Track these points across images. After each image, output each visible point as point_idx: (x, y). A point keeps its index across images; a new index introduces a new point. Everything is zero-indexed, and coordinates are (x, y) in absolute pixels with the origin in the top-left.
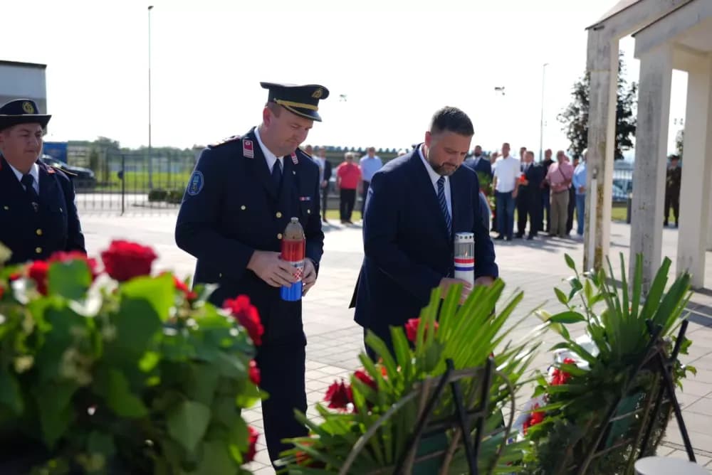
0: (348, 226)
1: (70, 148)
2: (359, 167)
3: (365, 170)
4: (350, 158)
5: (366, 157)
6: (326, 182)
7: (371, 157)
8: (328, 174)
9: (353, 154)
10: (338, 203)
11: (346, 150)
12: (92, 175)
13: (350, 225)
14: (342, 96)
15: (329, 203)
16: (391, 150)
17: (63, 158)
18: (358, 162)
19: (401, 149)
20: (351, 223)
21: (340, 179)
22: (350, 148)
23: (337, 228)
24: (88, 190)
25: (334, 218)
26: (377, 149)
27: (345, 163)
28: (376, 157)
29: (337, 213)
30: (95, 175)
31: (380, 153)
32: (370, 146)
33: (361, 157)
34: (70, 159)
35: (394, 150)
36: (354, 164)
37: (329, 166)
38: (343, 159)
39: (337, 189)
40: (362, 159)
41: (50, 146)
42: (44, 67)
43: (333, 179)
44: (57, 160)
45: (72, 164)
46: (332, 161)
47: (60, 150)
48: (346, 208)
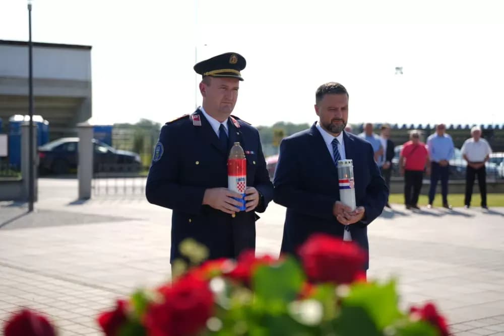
0: (414, 212)
1: (114, 131)
2: (427, 147)
3: (433, 150)
4: (416, 136)
5: (435, 135)
6: (388, 163)
7: (441, 135)
8: (391, 154)
9: (419, 133)
10: (402, 186)
11: (412, 128)
12: (138, 158)
13: (416, 210)
14: (397, 68)
15: (392, 186)
16: (463, 126)
17: (108, 141)
18: (425, 142)
19: (475, 126)
20: (418, 208)
21: (405, 160)
22: (416, 126)
23: (403, 214)
24: (128, 174)
25: (399, 203)
26: (448, 126)
27: (410, 143)
28: (446, 135)
29: (401, 198)
30: (142, 159)
31: (451, 130)
32: (439, 123)
33: (429, 135)
34: (114, 142)
35: (467, 126)
36: (421, 143)
37: (391, 145)
38: (407, 138)
39: (402, 171)
40: (430, 138)
41: (97, 129)
42: (89, 48)
43: (395, 161)
44: (103, 144)
45: (117, 149)
46: (393, 140)
47: (105, 133)
48: (412, 192)
